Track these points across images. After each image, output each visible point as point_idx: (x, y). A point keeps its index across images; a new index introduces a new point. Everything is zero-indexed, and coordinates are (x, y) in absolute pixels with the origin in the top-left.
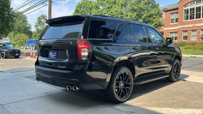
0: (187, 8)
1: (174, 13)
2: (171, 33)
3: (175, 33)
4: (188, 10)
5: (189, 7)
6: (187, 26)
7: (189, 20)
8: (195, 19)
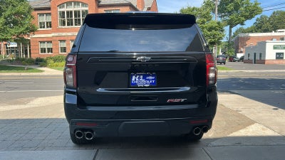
0: (62, 10)
1: (43, 14)
2: (41, 42)
3: (48, 42)
4: (64, 12)
5: (65, 9)
6: (64, 34)
7: (66, 26)
8: (74, 26)
